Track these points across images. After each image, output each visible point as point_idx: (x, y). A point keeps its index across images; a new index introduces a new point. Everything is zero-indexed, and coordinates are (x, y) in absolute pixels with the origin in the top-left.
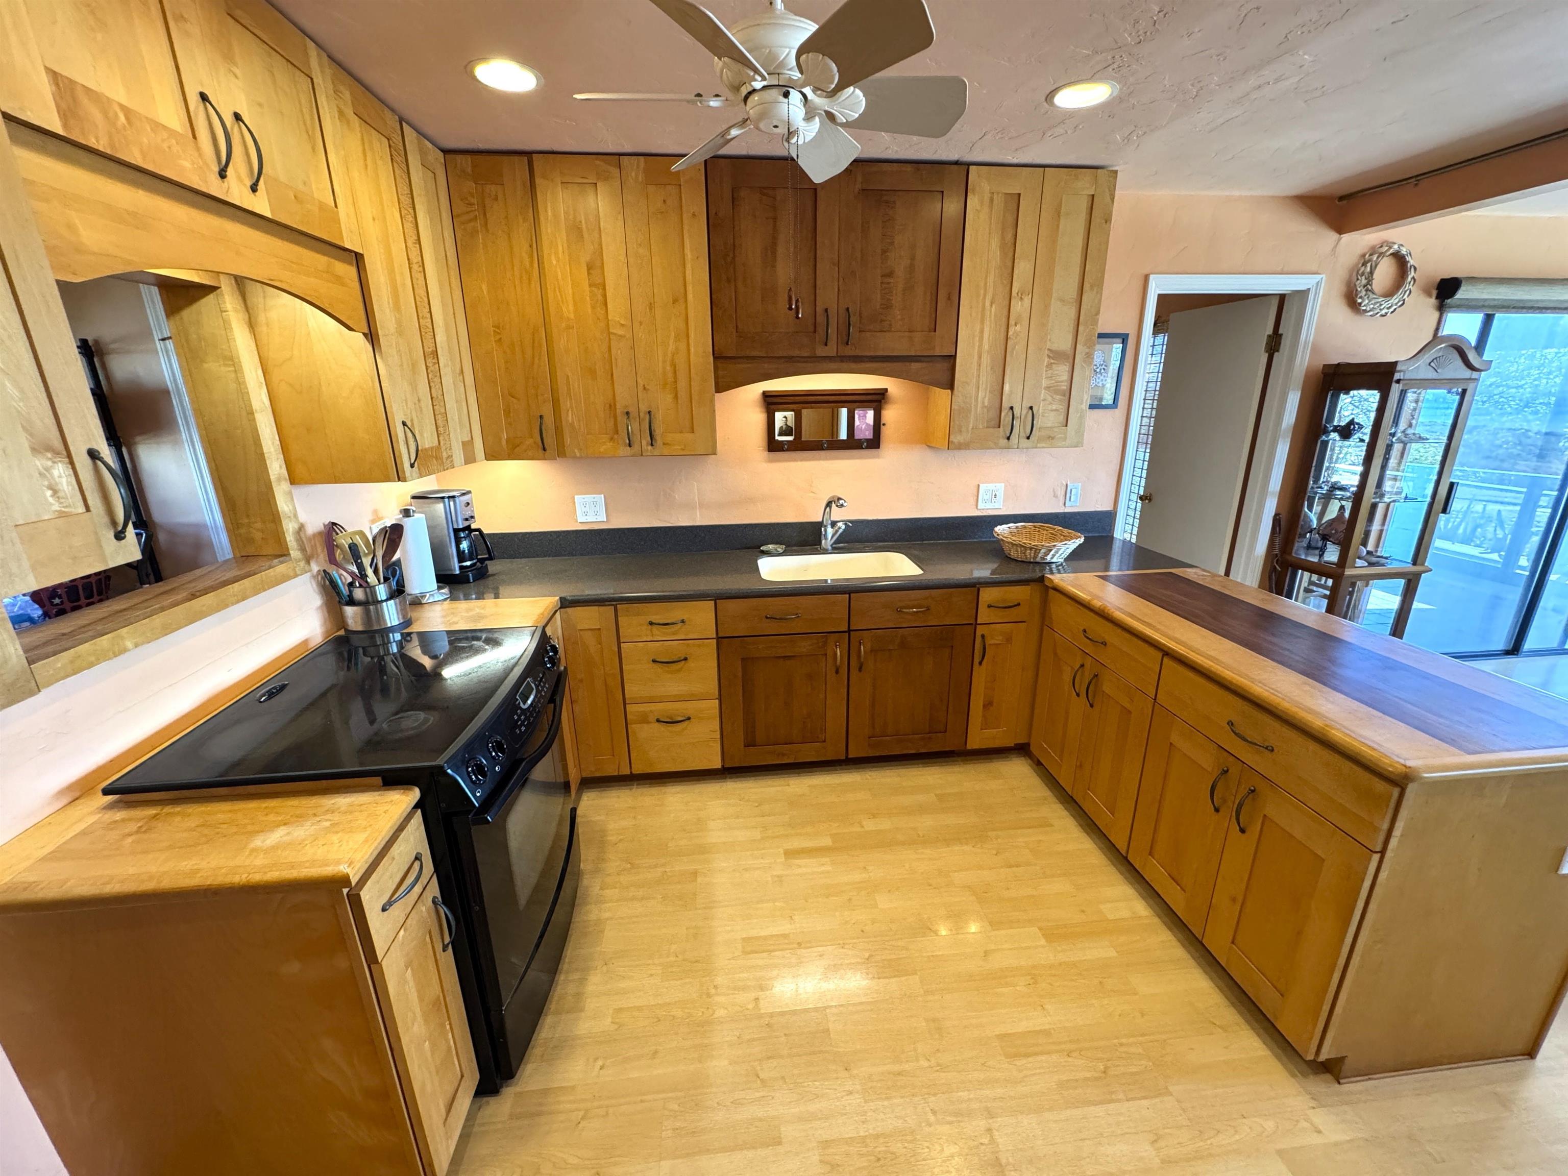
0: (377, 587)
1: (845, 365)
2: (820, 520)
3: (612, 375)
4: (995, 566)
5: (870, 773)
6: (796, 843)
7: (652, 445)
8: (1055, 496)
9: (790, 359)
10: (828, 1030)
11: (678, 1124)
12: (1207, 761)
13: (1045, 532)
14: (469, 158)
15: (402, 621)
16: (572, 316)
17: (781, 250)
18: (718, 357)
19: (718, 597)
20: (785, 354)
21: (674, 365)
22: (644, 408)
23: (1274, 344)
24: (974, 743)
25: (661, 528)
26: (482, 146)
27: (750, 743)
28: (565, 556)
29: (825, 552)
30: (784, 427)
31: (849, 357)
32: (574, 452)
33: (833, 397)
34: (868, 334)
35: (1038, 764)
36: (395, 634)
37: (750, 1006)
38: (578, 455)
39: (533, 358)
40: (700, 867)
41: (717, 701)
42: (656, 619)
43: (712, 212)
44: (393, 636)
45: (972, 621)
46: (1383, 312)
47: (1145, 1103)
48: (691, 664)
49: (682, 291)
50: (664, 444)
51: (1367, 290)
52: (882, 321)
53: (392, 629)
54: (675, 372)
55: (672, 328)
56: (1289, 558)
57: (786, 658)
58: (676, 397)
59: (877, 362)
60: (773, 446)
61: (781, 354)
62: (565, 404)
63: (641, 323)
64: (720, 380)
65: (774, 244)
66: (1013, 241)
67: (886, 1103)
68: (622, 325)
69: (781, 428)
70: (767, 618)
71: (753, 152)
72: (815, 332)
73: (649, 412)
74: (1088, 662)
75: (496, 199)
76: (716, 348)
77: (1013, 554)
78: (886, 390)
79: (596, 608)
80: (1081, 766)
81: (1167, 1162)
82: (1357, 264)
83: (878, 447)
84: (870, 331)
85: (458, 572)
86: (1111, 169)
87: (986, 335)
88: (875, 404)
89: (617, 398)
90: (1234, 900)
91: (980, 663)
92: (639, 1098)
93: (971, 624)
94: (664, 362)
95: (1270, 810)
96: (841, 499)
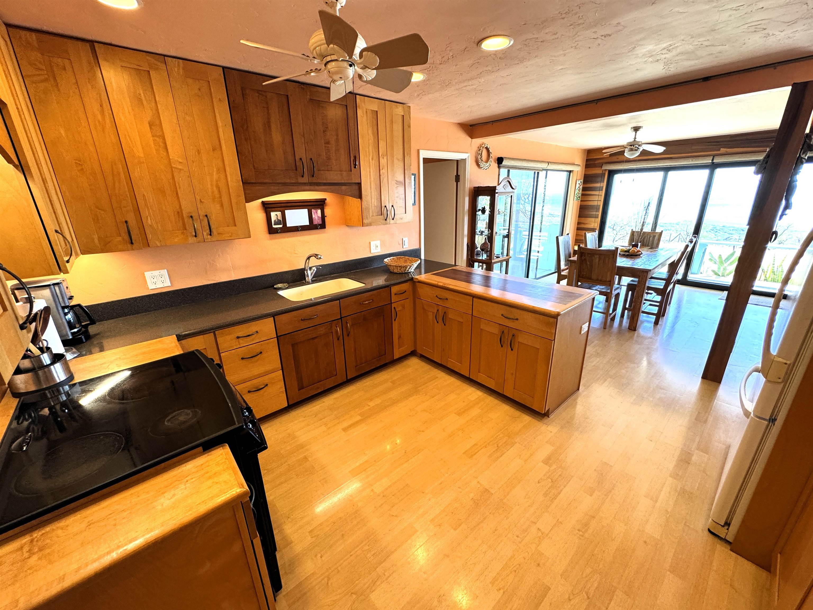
0: (41, 356)
1: (312, 187)
2: (303, 267)
3: (177, 194)
4: (386, 277)
5: (358, 383)
6: (345, 424)
7: (211, 235)
8: (399, 244)
9: (284, 184)
10: (407, 484)
11: (373, 553)
12: (495, 330)
13: (402, 260)
14: (34, 35)
15: (68, 376)
16: (142, 155)
17: (273, 126)
18: (245, 183)
19: (274, 315)
20: (283, 182)
21: (218, 187)
22: (202, 213)
23: (457, 179)
24: (396, 356)
25: (210, 285)
26: (45, 28)
27: (301, 388)
28: (143, 312)
29: (309, 283)
30: (276, 220)
31: (314, 183)
32: (156, 244)
33: (301, 203)
34: (322, 172)
35: (423, 357)
36: (64, 387)
37: (372, 494)
38: (159, 244)
39: (114, 183)
40: (306, 454)
41: (281, 371)
42: (240, 334)
43: (231, 99)
44: (63, 389)
45: (390, 303)
46: (486, 168)
47: (512, 448)
48: (264, 355)
49: (218, 143)
50: (218, 234)
51: (481, 160)
52: (328, 165)
53: (62, 384)
54: (219, 192)
55: (214, 165)
56: (473, 259)
57: (313, 339)
58: (222, 205)
59: (327, 185)
60: (271, 231)
61: (280, 181)
62: (145, 213)
63: (193, 162)
64: (247, 196)
65: (269, 122)
66: (377, 132)
67: (443, 495)
68: (180, 162)
69: (275, 221)
70: (302, 320)
71: (251, 70)
72: (296, 170)
73: (206, 216)
74: (440, 308)
75: (65, 69)
76: (243, 178)
77: (395, 271)
78: (326, 199)
79: (202, 336)
80: (444, 350)
81: (526, 461)
82: (477, 150)
83: (325, 228)
84: (323, 170)
85: (71, 337)
86: (408, 105)
87: (372, 174)
88: (321, 206)
89: (183, 207)
90: (512, 374)
91: (395, 320)
92: (349, 555)
93: (389, 304)
94: (212, 185)
95: (520, 340)
96: (318, 255)
